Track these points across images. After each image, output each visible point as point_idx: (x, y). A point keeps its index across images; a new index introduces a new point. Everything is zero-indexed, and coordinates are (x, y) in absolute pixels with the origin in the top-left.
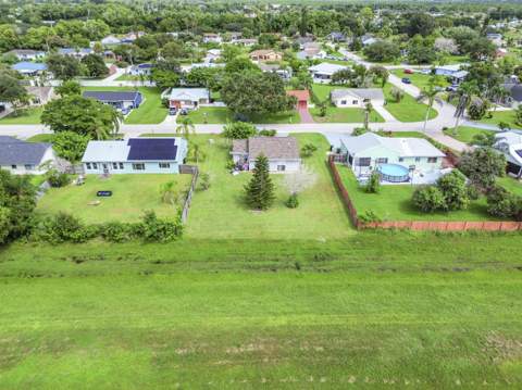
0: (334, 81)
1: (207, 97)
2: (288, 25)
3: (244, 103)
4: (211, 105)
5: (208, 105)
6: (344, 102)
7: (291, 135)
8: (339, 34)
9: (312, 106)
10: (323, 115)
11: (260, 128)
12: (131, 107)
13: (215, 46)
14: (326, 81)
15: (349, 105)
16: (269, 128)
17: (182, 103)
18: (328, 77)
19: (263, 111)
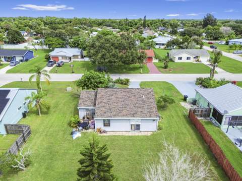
0: (168, 46)
1: (79, 54)
2: (136, 24)
3: (103, 56)
4: (82, 60)
5: (79, 59)
6: (180, 58)
7: (143, 84)
8: (163, 28)
9: (157, 61)
10: (166, 67)
11: (114, 77)
12: (21, 61)
13: (96, 31)
14: (162, 47)
15: (184, 60)
16: (123, 77)
17: (60, 58)
18: (163, 45)
19: (119, 63)
